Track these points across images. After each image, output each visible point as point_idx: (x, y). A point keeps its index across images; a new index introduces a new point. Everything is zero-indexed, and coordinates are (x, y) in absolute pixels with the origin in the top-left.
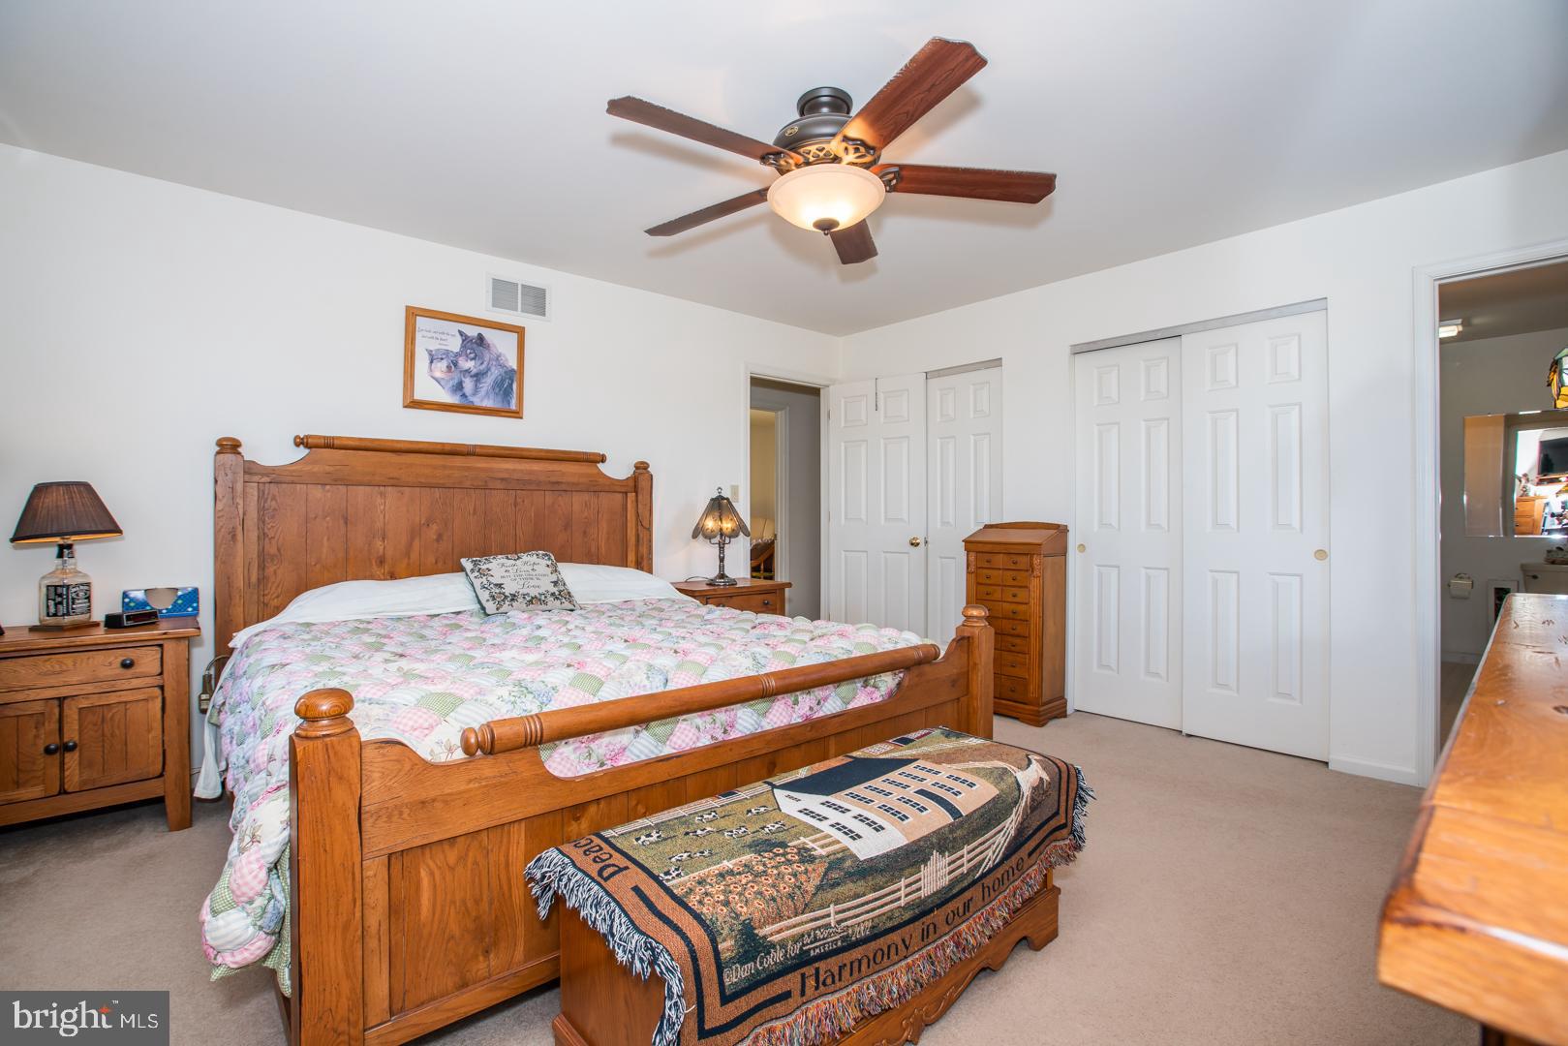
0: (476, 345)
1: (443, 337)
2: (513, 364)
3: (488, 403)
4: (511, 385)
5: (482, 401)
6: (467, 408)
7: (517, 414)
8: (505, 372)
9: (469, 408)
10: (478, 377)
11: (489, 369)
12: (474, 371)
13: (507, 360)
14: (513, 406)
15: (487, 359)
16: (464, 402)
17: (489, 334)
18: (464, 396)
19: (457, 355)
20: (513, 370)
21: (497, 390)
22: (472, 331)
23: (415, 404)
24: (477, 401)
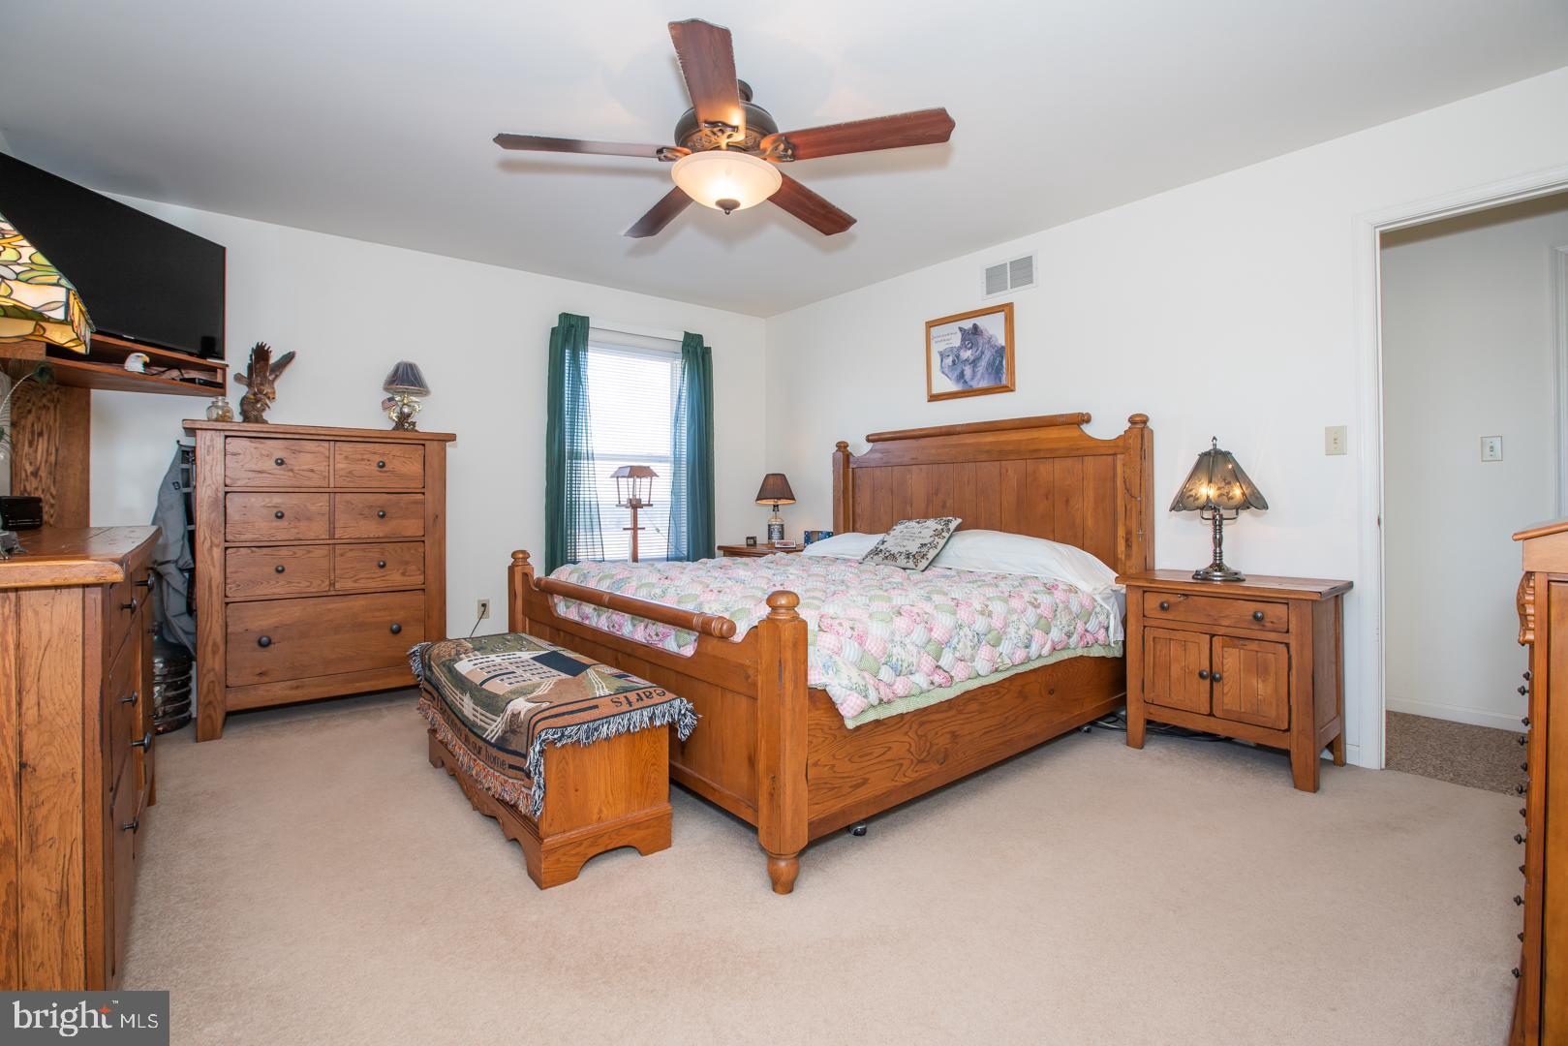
0: (972, 336)
1: (948, 337)
2: (1001, 341)
3: (983, 384)
4: (1001, 362)
5: (978, 383)
6: (969, 393)
7: (1009, 389)
8: (996, 351)
9: (969, 392)
10: (974, 363)
11: (983, 353)
12: (972, 358)
13: (997, 340)
14: (1004, 382)
15: (981, 344)
16: (966, 388)
17: (982, 322)
18: (965, 382)
19: (960, 348)
20: (1003, 347)
21: (990, 370)
22: (968, 324)
23: (934, 398)
24: (977, 384)
